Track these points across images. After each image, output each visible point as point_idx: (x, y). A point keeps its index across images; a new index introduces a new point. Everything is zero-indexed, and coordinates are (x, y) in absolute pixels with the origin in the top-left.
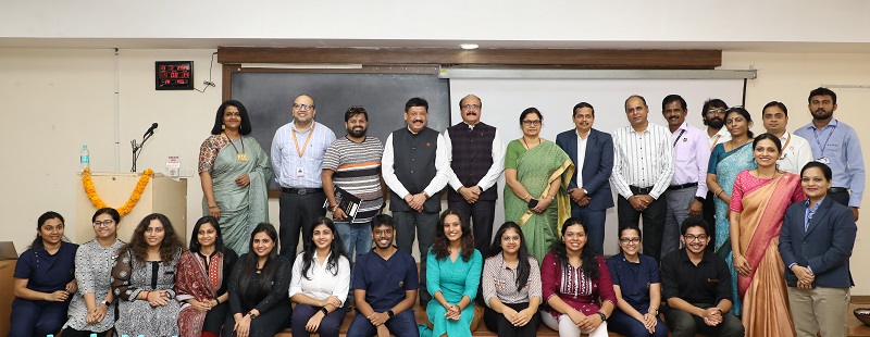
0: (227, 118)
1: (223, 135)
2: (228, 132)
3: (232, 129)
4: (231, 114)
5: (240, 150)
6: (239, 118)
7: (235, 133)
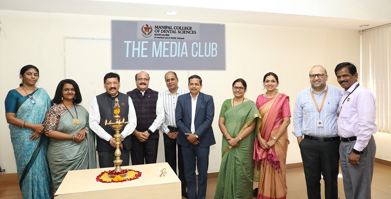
0: (65, 92)
1: (62, 106)
2: (65, 102)
3: (68, 100)
4: (68, 89)
5: (74, 115)
6: (74, 92)
7: (71, 103)
